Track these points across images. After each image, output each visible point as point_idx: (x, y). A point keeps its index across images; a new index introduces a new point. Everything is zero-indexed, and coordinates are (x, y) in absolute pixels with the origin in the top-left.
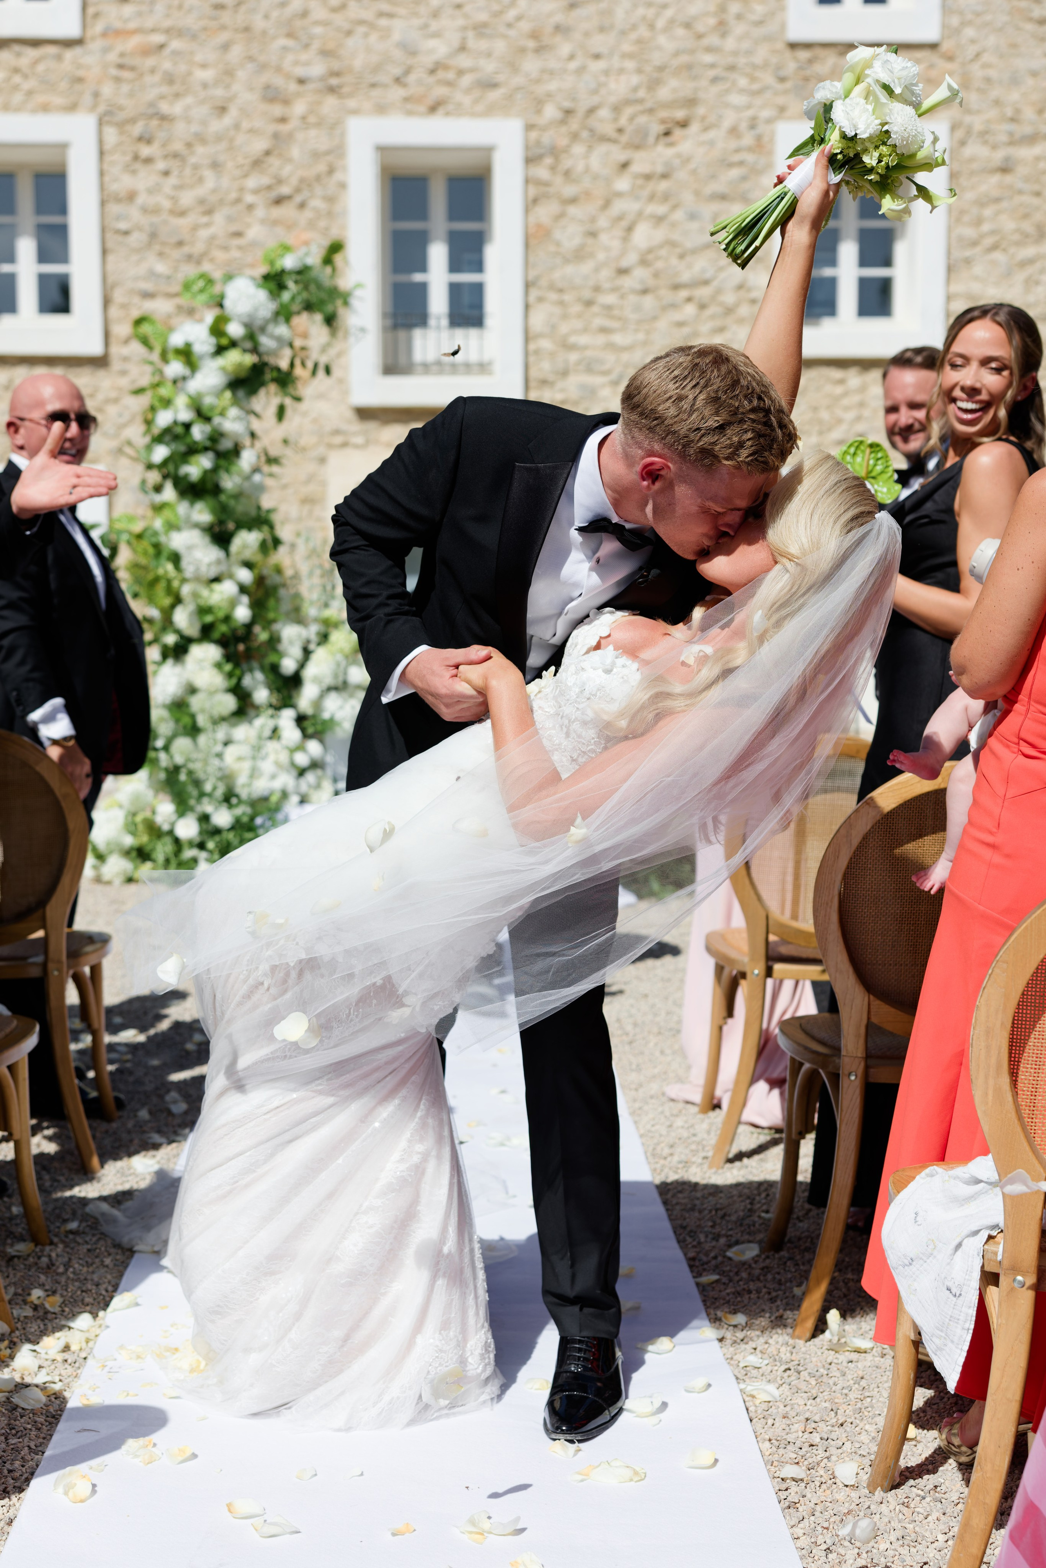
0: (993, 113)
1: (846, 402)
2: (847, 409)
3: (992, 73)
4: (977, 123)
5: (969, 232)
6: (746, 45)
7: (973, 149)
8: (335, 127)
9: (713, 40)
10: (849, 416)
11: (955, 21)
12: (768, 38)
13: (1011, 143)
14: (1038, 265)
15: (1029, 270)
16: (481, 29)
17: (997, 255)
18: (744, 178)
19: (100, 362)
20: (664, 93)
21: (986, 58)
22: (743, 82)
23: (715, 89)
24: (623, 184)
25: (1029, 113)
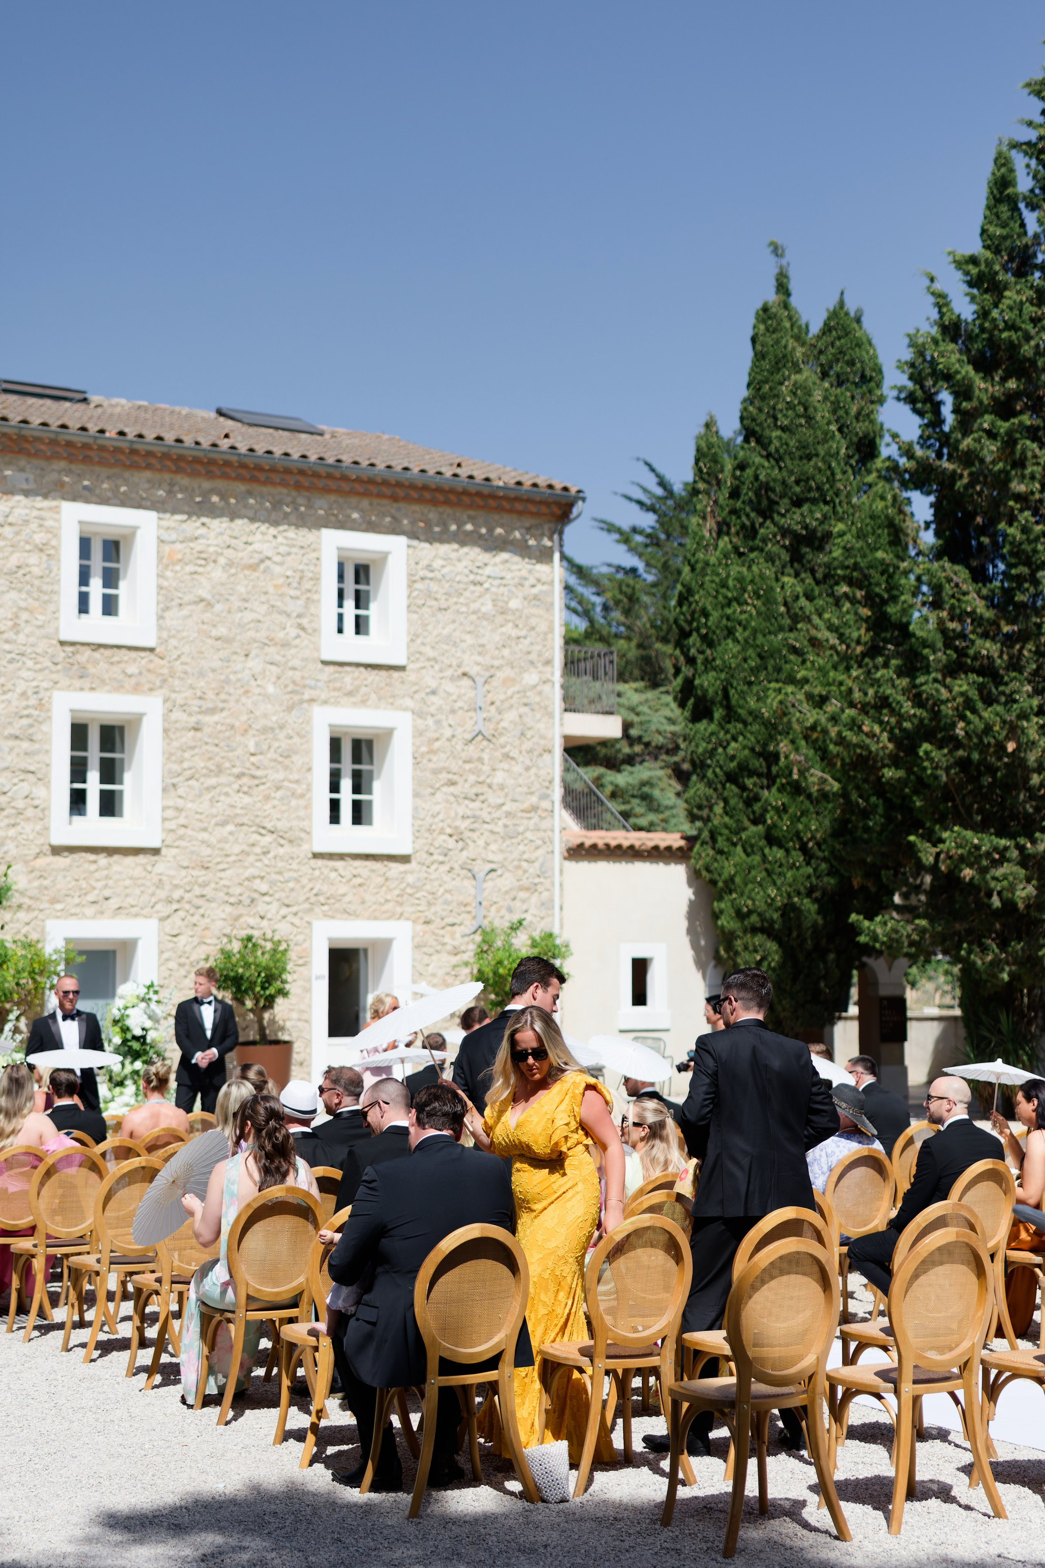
0: (189, 693)
1: (97, 875)
2: (98, 880)
3: (188, 669)
4: (179, 698)
5: (176, 767)
6: (32, 640)
7: (177, 715)
9: (10, 635)
10: (99, 885)
11: (165, 635)
12: (47, 637)
13: (200, 713)
14: (218, 790)
15: (212, 794)
17: (192, 782)
18: (31, 726)
21: (184, 659)
22: (30, 663)
23: (11, 667)
25: (210, 695)
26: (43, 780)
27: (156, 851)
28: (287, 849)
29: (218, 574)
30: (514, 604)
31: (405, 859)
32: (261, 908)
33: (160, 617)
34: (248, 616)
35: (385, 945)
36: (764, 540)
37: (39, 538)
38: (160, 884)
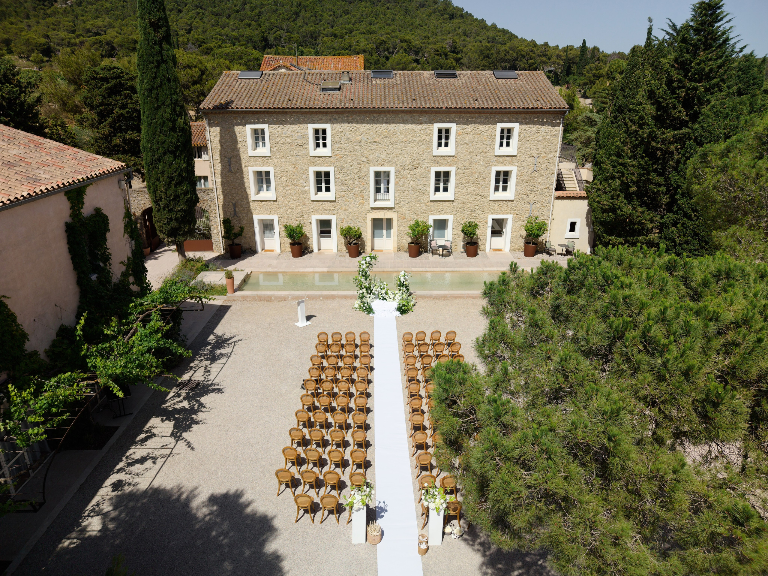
0: (462, 165)
1: (440, 206)
3: (462, 160)
4: (460, 167)
5: (457, 182)
6: (427, 156)
7: (459, 170)
8: (368, 168)
9: (422, 155)
10: (440, 208)
11: (457, 152)
12: (430, 155)
13: (465, 170)
14: (468, 187)
16: (388, 154)
17: (462, 185)
18: (426, 175)
19: (334, 201)
20: (415, 163)
21: (461, 158)
22: (426, 161)
23: (422, 162)
24: (409, 176)
25: (467, 165)
26: (429, 186)
27: (453, 201)
28: (484, 199)
29: (470, 137)
30: (548, 137)
31: (513, 201)
32: (477, 212)
33: (456, 148)
34: (477, 146)
35: (507, 219)
36: (619, 121)
37: (428, 132)
38: (454, 208)
